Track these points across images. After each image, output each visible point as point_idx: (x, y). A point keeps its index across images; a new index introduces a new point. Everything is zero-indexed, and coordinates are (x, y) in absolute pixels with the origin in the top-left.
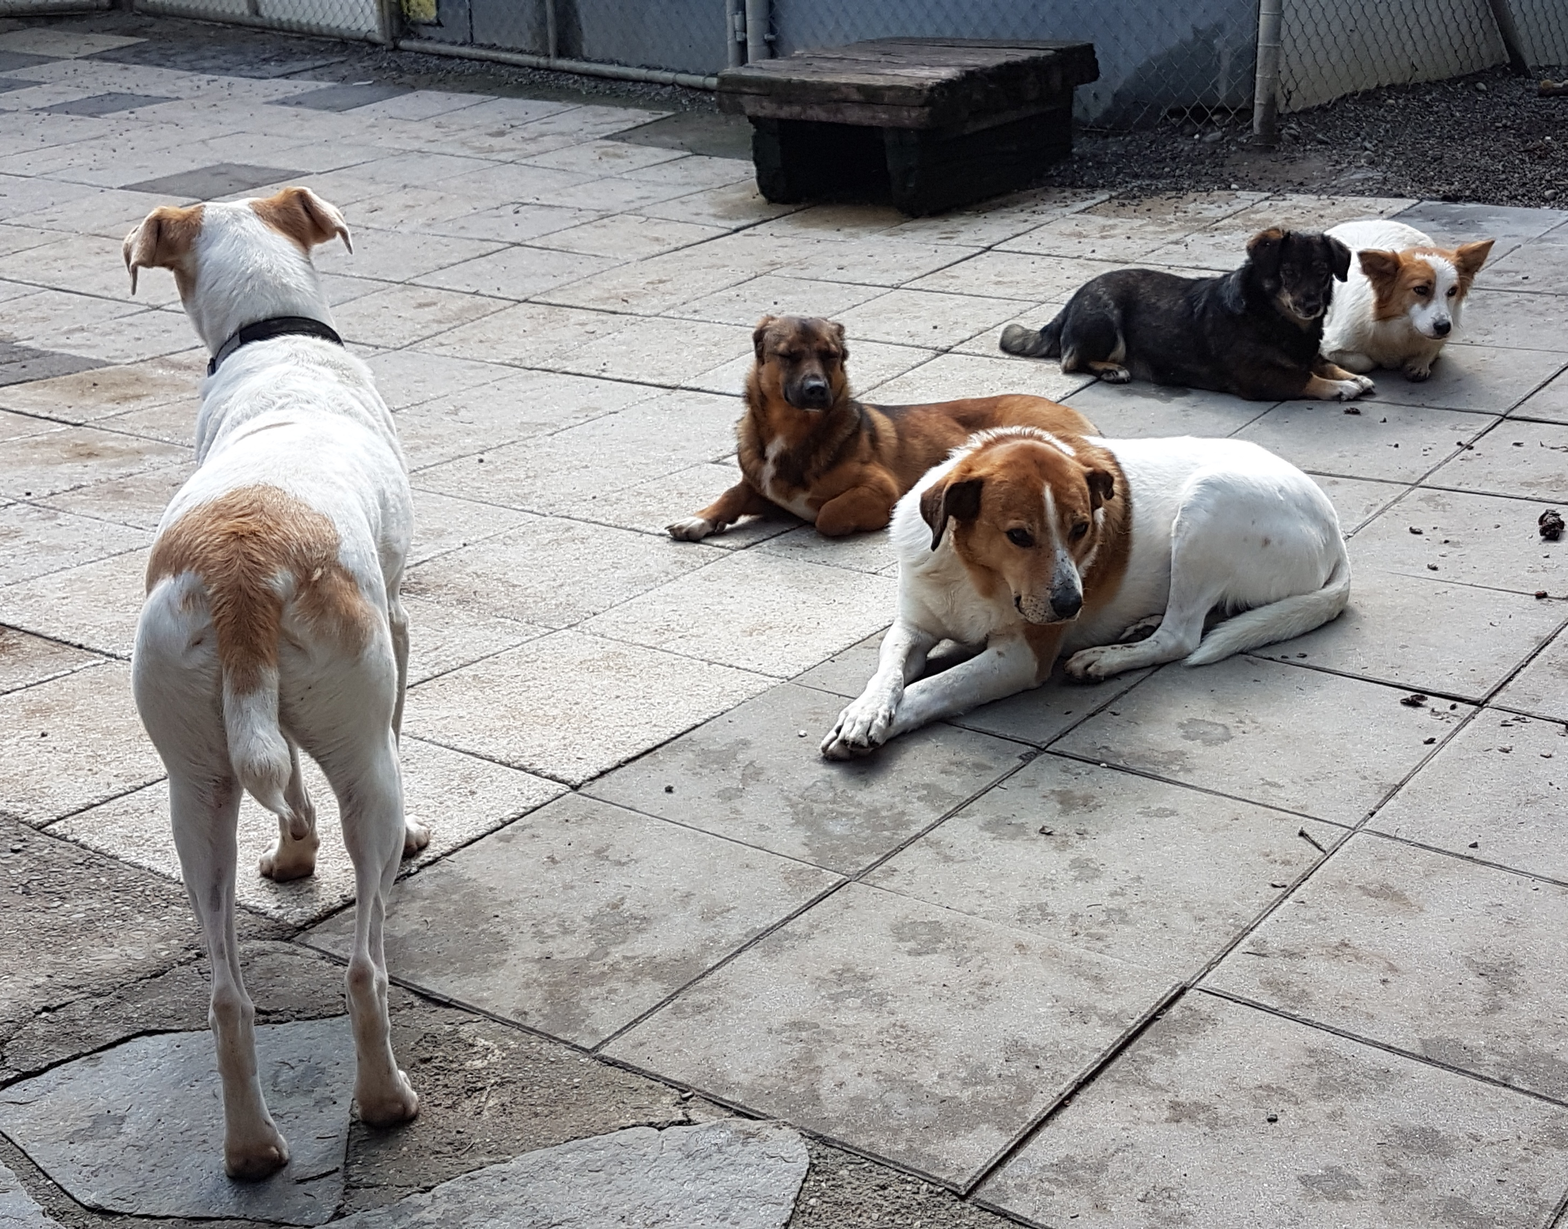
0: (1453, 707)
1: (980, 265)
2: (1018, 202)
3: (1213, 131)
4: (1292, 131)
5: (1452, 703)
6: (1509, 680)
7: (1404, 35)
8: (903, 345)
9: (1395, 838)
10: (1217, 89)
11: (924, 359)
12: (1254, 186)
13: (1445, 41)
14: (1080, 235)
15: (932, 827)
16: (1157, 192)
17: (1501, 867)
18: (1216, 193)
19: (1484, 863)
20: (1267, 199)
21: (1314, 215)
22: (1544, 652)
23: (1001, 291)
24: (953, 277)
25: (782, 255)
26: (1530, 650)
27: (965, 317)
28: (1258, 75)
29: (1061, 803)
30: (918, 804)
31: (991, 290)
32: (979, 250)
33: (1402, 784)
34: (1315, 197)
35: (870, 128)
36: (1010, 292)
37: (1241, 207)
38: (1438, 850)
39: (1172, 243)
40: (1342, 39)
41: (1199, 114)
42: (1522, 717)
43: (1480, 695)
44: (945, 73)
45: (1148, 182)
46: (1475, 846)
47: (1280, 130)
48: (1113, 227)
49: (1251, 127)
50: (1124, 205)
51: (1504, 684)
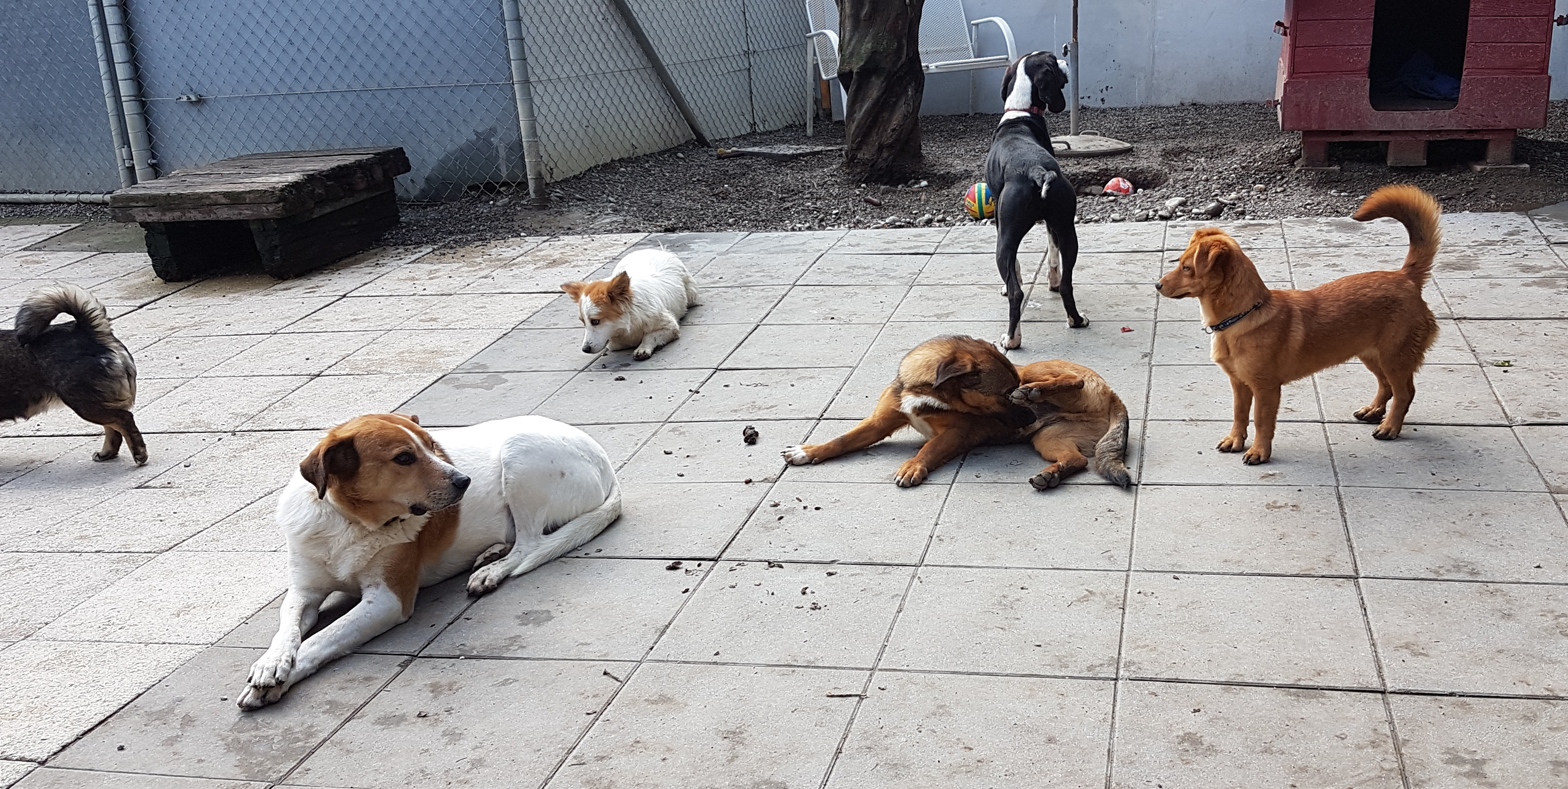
0: (699, 565)
1: (338, 309)
2: (364, 260)
3: (502, 198)
4: (558, 194)
5: (698, 562)
6: (733, 540)
7: (623, 127)
8: (283, 375)
9: (668, 661)
10: (500, 171)
11: (301, 384)
12: (536, 233)
13: (651, 130)
14: (413, 279)
15: (335, 731)
16: (467, 243)
17: (735, 664)
18: (511, 239)
19: (724, 664)
20: (547, 241)
21: (580, 249)
22: (752, 518)
23: (356, 326)
24: (318, 320)
25: (179, 321)
26: (744, 519)
27: (330, 348)
28: (526, 160)
29: (432, 692)
30: (323, 717)
31: (349, 326)
32: (337, 298)
33: (670, 624)
34: (580, 237)
35: (240, 221)
36: (364, 326)
37: (529, 248)
38: (695, 663)
39: (483, 277)
40: (581, 133)
41: (490, 188)
42: (741, 563)
43: (714, 554)
44: (291, 178)
45: (460, 237)
46: (717, 654)
47: (550, 194)
48: (437, 271)
49: (528, 194)
50: (444, 254)
51: (730, 543)
